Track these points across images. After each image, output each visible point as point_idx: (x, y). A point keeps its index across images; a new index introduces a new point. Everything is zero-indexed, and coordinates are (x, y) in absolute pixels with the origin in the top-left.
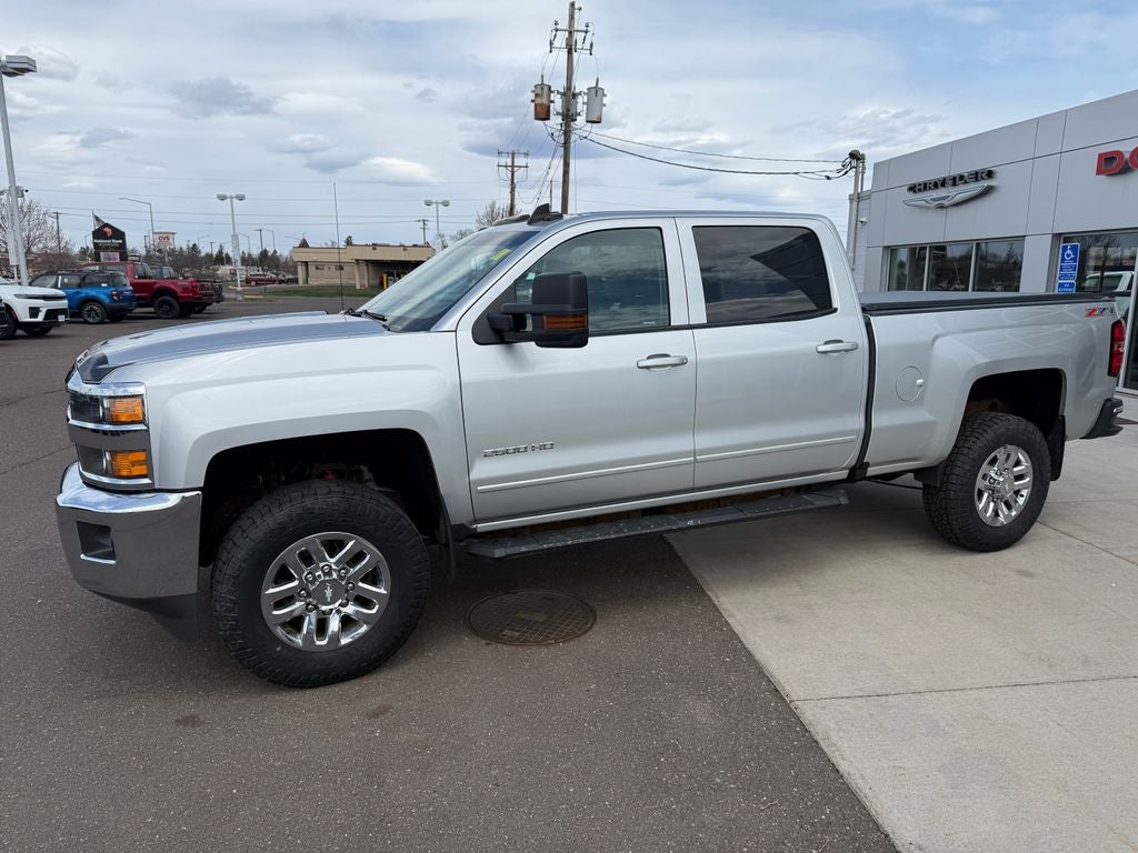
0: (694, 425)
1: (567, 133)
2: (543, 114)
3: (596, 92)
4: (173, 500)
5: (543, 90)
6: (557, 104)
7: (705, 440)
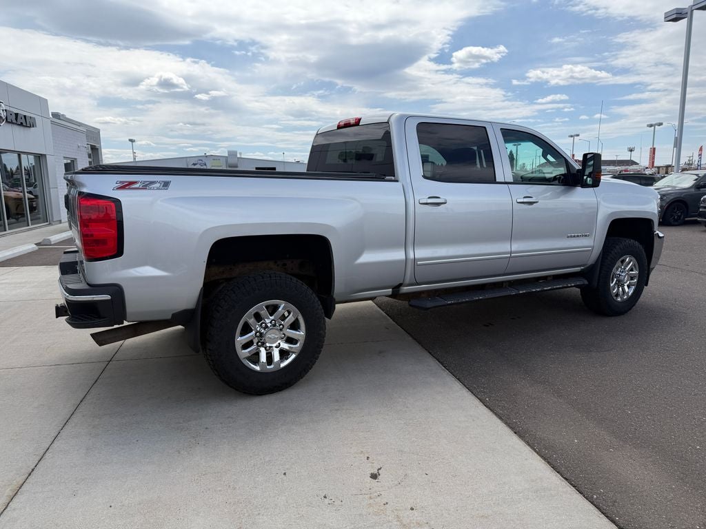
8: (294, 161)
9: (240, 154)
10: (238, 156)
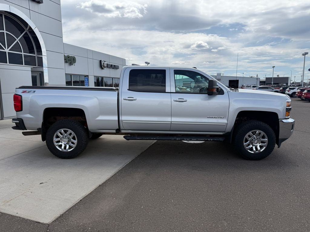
8: (249, 77)
9: (223, 74)
10: (222, 75)
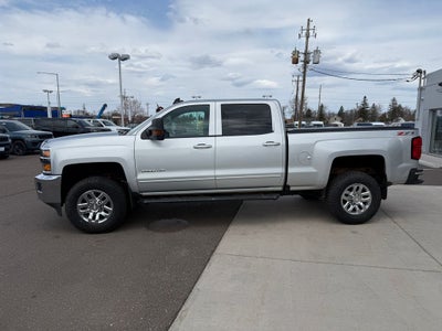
0: (215, 167)
1: (305, 68)
2: (295, 61)
3: (317, 51)
4: (54, 177)
5: (296, 53)
6: (302, 57)
7: (219, 172)
